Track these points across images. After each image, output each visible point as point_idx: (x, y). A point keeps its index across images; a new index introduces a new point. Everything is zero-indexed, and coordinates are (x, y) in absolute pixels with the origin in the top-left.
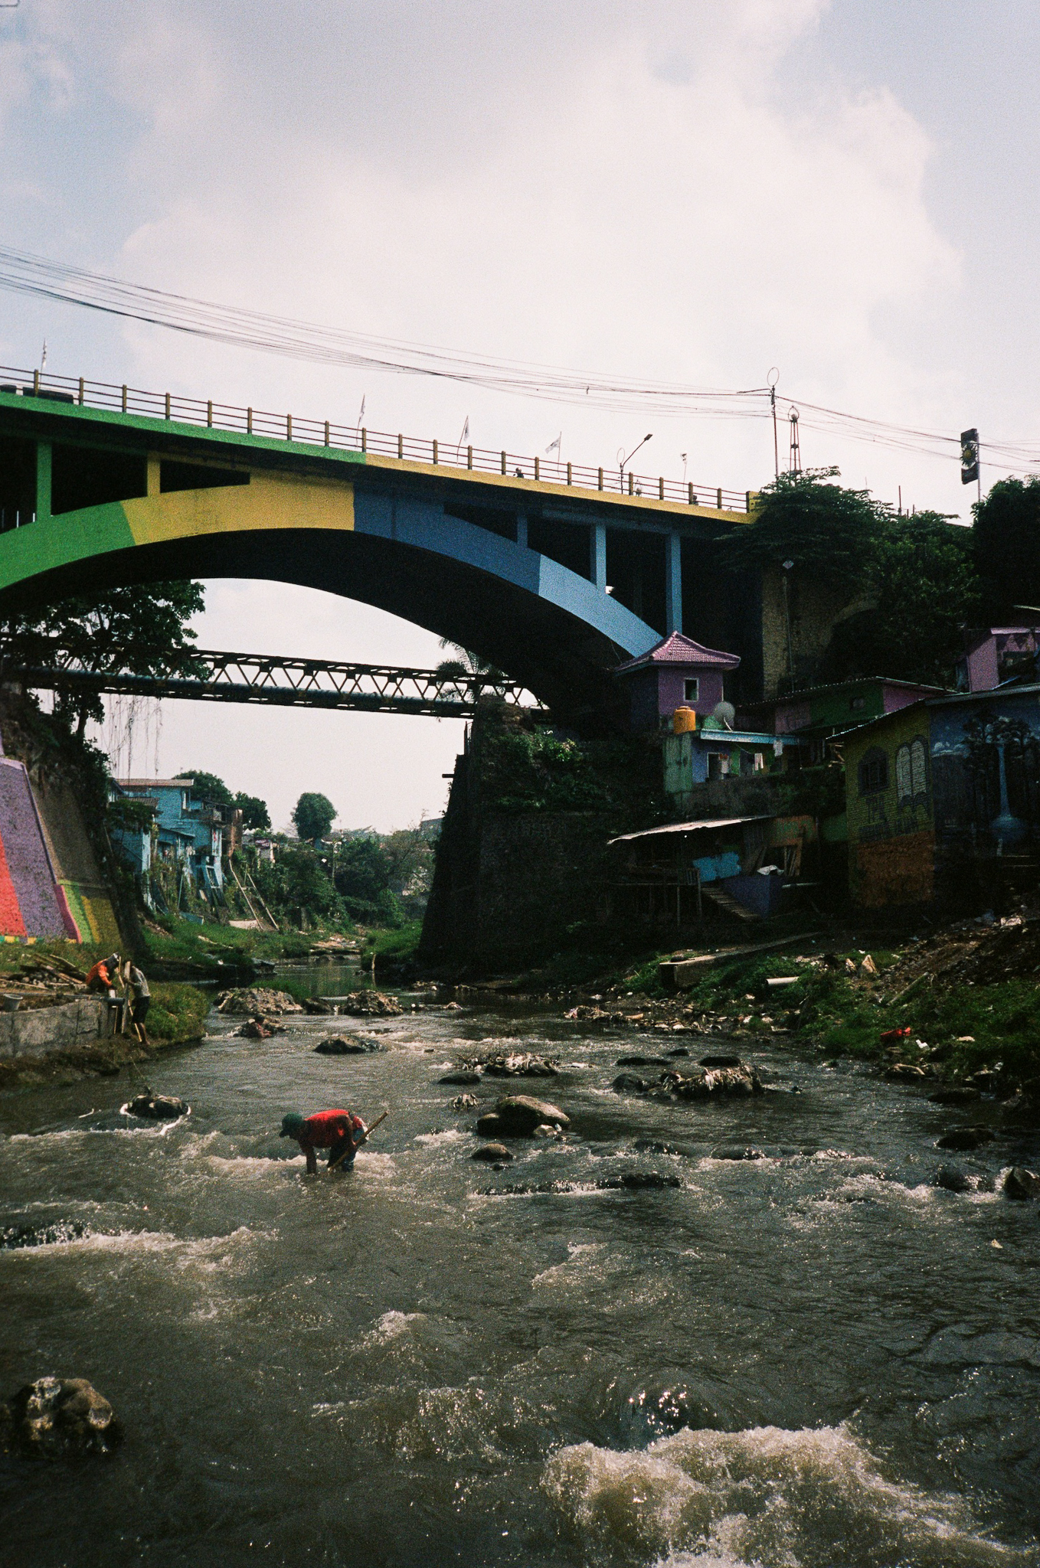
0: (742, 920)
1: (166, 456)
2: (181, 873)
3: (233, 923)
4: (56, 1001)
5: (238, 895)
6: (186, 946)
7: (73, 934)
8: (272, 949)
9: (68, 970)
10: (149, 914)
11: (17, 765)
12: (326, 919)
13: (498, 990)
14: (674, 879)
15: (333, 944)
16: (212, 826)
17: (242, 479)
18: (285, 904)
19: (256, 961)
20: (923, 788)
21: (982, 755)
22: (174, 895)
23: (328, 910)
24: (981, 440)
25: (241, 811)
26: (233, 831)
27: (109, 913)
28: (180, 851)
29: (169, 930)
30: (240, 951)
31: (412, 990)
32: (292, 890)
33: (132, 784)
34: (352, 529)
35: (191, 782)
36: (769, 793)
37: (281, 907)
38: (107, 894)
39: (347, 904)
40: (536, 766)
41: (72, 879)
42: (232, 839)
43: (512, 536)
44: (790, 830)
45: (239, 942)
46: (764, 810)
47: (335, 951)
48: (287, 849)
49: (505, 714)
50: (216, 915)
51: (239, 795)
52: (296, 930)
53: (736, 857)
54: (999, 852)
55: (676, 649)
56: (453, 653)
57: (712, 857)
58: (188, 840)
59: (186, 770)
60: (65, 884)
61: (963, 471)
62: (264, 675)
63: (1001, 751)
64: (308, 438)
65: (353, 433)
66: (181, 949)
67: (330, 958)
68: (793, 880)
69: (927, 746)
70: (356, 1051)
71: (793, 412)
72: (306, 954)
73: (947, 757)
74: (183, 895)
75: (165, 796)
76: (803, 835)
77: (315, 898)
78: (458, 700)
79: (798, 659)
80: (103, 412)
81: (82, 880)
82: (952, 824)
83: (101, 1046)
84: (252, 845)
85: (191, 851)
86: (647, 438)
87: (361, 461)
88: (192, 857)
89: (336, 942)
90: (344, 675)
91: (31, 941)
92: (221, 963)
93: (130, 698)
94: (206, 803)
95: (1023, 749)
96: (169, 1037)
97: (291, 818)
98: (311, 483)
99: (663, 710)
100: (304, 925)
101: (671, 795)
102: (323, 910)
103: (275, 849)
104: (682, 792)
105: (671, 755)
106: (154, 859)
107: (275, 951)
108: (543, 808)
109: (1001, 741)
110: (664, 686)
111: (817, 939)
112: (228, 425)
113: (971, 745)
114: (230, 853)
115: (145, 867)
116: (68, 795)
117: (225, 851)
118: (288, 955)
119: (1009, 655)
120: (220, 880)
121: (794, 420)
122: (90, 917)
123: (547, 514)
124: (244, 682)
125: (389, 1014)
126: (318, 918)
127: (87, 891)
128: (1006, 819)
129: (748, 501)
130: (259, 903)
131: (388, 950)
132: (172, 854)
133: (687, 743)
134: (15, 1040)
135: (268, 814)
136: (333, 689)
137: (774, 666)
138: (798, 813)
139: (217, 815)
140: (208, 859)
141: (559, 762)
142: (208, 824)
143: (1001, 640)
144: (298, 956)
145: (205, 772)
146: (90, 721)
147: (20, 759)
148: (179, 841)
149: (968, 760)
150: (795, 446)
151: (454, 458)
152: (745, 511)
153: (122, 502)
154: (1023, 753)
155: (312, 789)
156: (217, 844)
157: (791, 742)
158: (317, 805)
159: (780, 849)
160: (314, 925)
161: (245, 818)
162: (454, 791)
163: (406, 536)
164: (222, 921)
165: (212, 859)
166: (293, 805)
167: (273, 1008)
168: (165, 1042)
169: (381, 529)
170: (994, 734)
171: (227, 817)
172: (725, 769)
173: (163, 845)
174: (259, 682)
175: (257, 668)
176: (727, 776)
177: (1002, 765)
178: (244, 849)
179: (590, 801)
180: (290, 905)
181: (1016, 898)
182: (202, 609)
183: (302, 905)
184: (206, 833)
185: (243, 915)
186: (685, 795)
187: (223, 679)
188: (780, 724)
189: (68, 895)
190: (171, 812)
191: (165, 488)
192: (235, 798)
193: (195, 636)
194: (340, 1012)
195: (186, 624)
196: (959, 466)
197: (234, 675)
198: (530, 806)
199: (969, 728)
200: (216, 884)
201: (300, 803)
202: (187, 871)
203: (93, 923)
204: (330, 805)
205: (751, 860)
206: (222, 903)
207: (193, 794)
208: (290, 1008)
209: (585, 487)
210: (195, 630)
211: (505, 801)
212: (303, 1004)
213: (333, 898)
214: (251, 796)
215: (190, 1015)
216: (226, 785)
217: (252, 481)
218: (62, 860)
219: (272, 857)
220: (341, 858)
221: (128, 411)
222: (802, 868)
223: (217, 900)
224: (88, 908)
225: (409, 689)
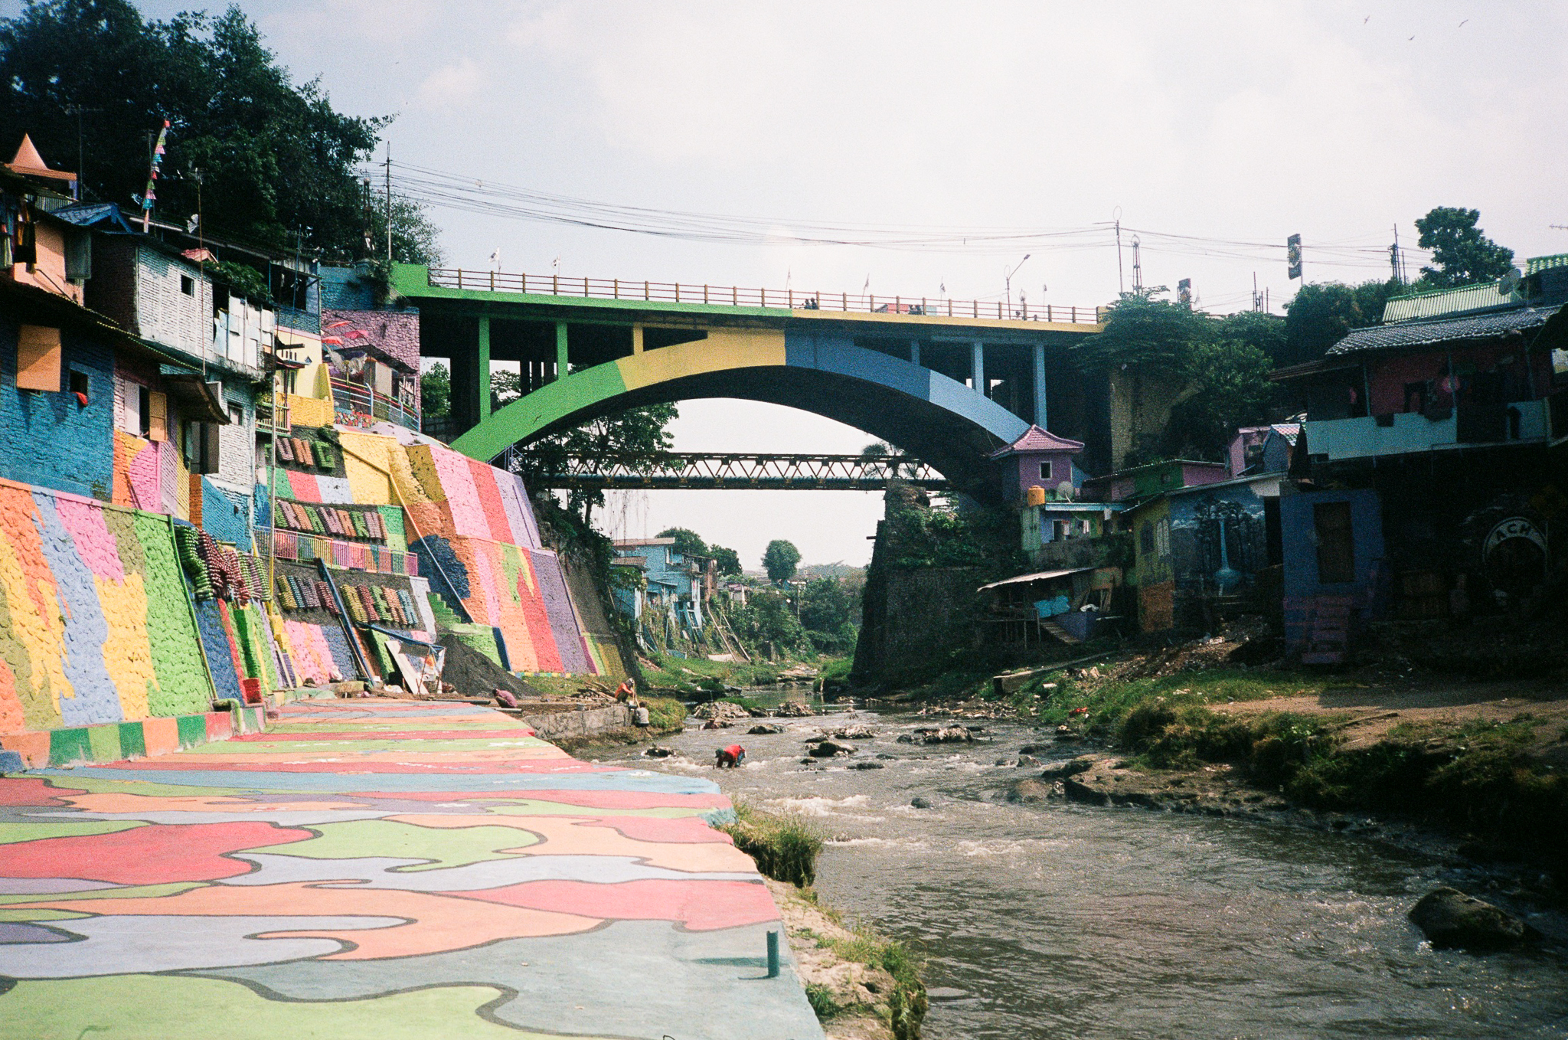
0: (1065, 644)
1: (646, 325)
2: (666, 617)
3: (711, 657)
4: (602, 706)
5: (714, 634)
6: (672, 677)
7: (594, 670)
8: (744, 678)
9: (604, 691)
10: (642, 654)
11: (551, 553)
12: (793, 651)
13: (897, 701)
14: (1023, 617)
15: (798, 672)
16: (692, 577)
17: (703, 335)
18: (756, 639)
19: (727, 687)
20: (1168, 551)
21: (1209, 527)
22: (662, 635)
23: (794, 642)
24: (1303, 242)
25: (715, 562)
26: (710, 577)
27: (616, 653)
28: (666, 599)
29: (659, 664)
30: (716, 680)
31: (836, 703)
32: (762, 626)
33: (627, 544)
34: (784, 363)
35: (672, 540)
36: (1091, 551)
37: (752, 642)
38: (615, 641)
39: (810, 636)
40: (927, 533)
41: (590, 632)
42: (709, 586)
43: (907, 357)
44: (1105, 578)
45: (716, 673)
46: (1088, 563)
47: (799, 678)
48: (756, 591)
49: (904, 494)
50: (697, 651)
51: (714, 547)
52: (766, 660)
53: (1066, 599)
54: (1220, 592)
55: (1035, 439)
56: (873, 440)
57: (1049, 600)
58: (671, 589)
59: (668, 528)
60: (586, 635)
61: (1290, 269)
62: (725, 467)
63: (1222, 525)
64: (749, 304)
65: (783, 295)
66: (669, 679)
67: (794, 684)
68: (1105, 614)
69: (1170, 524)
70: (771, 732)
71: (1135, 240)
72: (774, 682)
73: (1182, 530)
74: (669, 636)
75: (652, 554)
76: (1113, 581)
77: (784, 633)
78: (878, 477)
79: (1142, 437)
80: (601, 300)
81: (596, 632)
82: (1187, 576)
83: (626, 730)
84: (726, 590)
85: (674, 598)
86: (1026, 258)
87: (789, 315)
88: (676, 603)
89: (801, 670)
90: (787, 463)
91: (568, 676)
92: (699, 689)
93: (624, 491)
94: (686, 557)
95: (1238, 522)
96: (663, 727)
97: (761, 563)
98: (754, 333)
99: (1023, 487)
100: (774, 657)
101: (1027, 553)
102: (790, 643)
103: (746, 592)
104: (1034, 551)
105: (1026, 523)
106: (644, 607)
107: (747, 679)
108: (933, 565)
109: (1223, 517)
110: (1023, 469)
111: (1110, 656)
112: (691, 302)
113: (1201, 521)
114: (707, 598)
115: (637, 614)
116: (585, 570)
117: (703, 596)
118: (759, 683)
119: (1252, 448)
120: (699, 622)
121: (1136, 245)
122: (604, 658)
123: (935, 338)
124: (709, 475)
125: (803, 715)
126: (786, 650)
127: (602, 640)
128: (1226, 571)
129: (1097, 314)
130: (733, 639)
131: (834, 676)
132: (659, 602)
133: (1037, 512)
134: (584, 725)
135: (740, 562)
136: (779, 476)
137: (1121, 442)
138: (1110, 565)
139: (696, 567)
140: (688, 604)
141: (945, 529)
142: (688, 575)
143: (1247, 438)
144: (768, 683)
145: (684, 529)
146: (594, 507)
147: (553, 549)
148: (664, 590)
149: (1197, 531)
150: (1137, 267)
151: (859, 305)
152: (1095, 323)
153: (617, 361)
154: (1239, 524)
155: (778, 538)
156: (696, 591)
157: (1117, 509)
158: (783, 551)
159: (1098, 591)
160: (782, 656)
161: (719, 567)
162: (877, 547)
163: (826, 366)
164: (703, 656)
165: (692, 604)
166: (763, 552)
167: (729, 714)
168: (660, 731)
169: (806, 362)
170: (1216, 512)
171: (704, 567)
172: (1066, 532)
173: (651, 595)
174: (721, 474)
175: (720, 462)
176: (1069, 537)
177: (1223, 534)
178: (719, 593)
179: (968, 559)
180: (761, 639)
181: (1224, 625)
182: (677, 416)
183: (772, 639)
184: (687, 582)
185: (719, 648)
186: (1036, 553)
187: (694, 473)
188: (1115, 494)
189: (589, 643)
190: (657, 565)
191: (647, 346)
192: (710, 550)
193: (672, 437)
194: (774, 715)
195: (665, 429)
196: (1287, 265)
197: (702, 470)
198: (924, 565)
199: (1198, 509)
200: (696, 625)
201: (769, 549)
202: (672, 616)
203: (606, 663)
204: (795, 550)
205: (1078, 600)
206: (702, 641)
207: (675, 550)
208: (741, 714)
209: (963, 317)
210: (672, 433)
211: (904, 561)
212: (750, 711)
213: (798, 633)
214: (724, 547)
215: (675, 717)
216: (703, 539)
217: (710, 335)
218: (583, 618)
219: (743, 599)
220: (806, 598)
221: (619, 297)
222: (1112, 605)
223: (698, 639)
224: (601, 651)
225: (839, 471)
